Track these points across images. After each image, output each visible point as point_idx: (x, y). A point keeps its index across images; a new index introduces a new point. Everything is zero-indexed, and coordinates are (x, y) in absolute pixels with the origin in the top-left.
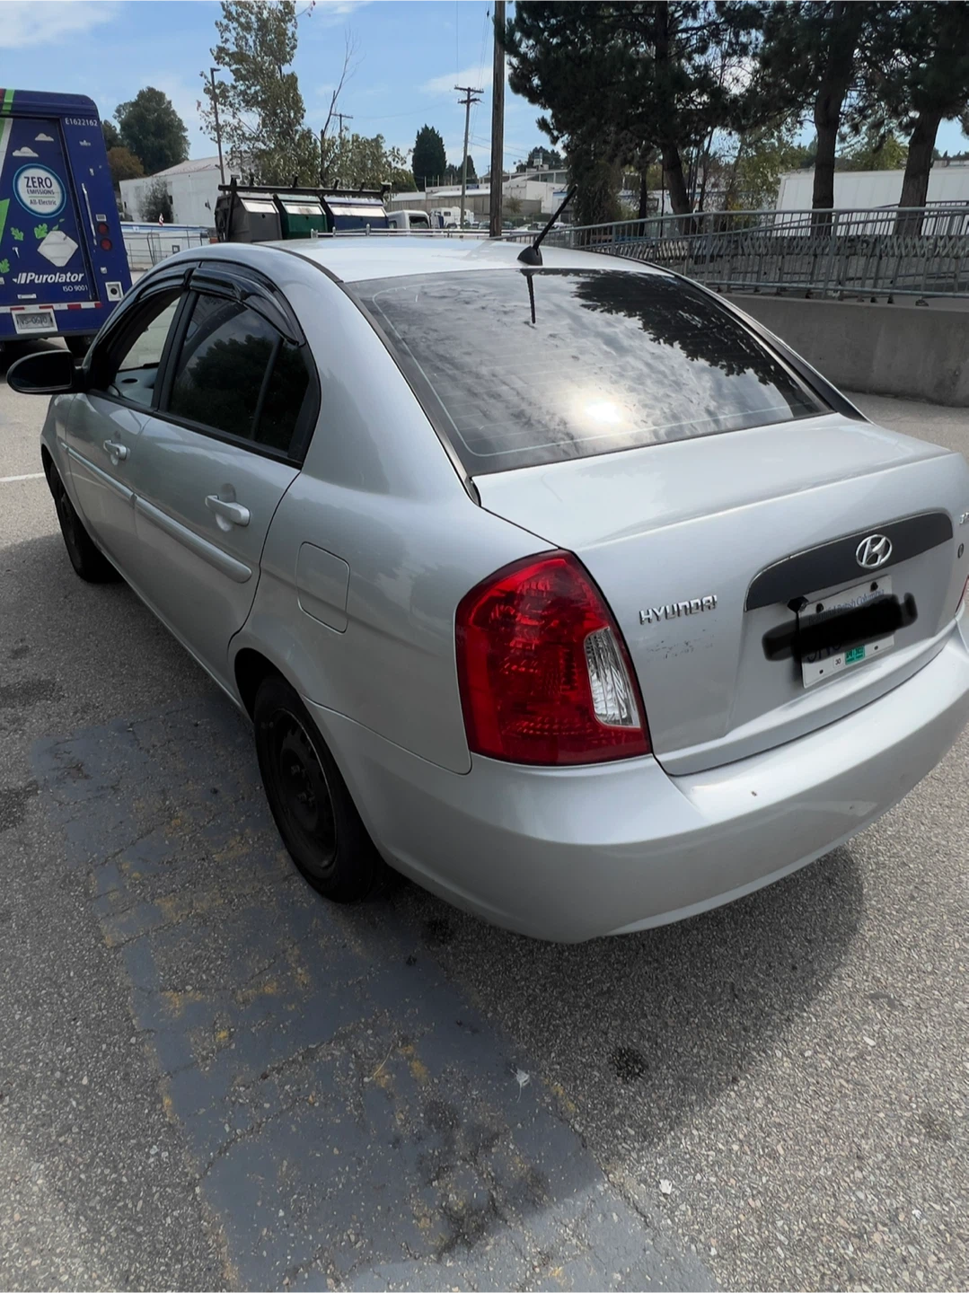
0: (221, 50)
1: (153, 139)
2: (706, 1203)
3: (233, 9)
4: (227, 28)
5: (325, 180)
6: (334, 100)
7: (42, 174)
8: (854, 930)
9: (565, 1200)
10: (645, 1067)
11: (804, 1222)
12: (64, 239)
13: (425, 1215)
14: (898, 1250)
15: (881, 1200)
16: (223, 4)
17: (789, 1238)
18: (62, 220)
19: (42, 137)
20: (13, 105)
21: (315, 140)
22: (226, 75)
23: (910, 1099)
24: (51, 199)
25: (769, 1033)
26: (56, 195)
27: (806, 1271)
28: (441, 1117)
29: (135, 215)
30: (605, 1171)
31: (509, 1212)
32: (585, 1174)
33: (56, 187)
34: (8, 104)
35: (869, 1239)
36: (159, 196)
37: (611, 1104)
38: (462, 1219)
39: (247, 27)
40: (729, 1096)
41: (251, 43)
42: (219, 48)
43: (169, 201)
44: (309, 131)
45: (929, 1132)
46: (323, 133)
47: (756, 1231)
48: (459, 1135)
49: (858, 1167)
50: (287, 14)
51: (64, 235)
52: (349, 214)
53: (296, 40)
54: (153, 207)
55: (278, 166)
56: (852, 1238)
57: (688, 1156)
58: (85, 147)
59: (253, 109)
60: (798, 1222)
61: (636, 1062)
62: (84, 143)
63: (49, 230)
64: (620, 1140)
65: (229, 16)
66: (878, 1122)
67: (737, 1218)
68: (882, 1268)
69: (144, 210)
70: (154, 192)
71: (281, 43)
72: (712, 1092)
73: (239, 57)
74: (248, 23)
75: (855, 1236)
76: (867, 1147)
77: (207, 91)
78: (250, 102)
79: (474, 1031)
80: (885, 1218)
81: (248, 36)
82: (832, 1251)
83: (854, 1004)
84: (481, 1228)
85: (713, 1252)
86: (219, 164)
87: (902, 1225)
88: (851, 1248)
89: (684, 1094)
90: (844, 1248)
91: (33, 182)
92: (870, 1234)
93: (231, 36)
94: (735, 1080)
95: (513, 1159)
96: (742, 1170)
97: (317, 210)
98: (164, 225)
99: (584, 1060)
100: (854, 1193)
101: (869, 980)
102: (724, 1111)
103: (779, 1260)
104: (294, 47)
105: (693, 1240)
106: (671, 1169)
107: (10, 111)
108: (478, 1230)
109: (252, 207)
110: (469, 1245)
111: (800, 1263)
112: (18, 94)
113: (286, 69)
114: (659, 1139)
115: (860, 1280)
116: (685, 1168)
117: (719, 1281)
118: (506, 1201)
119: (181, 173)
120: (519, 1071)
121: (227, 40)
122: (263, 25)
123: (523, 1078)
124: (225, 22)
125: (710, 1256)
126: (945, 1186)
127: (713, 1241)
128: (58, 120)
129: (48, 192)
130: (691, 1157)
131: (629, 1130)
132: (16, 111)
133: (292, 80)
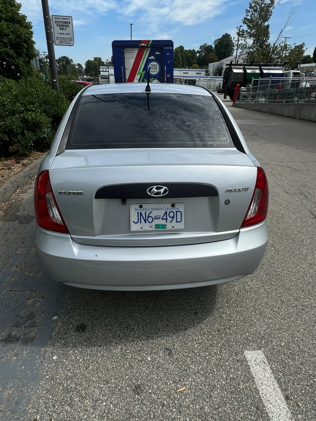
0: (245, 19)
1: (223, 50)
2: (59, 366)
3: (253, 5)
4: (249, 11)
5: (271, 60)
6: (281, 33)
7: (155, 63)
8: (186, 329)
9: (33, 347)
10: (84, 331)
11: (75, 386)
12: (158, 82)
13: (5, 332)
14: (88, 408)
15: (100, 395)
16: (250, 3)
17: (67, 386)
18: (158, 76)
19: (157, 53)
20: (151, 44)
21: (271, 47)
22: (245, 27)
23: (141, 379)
24: (156, 71)
25: (124, 341)
26: (158, 69)
27: (61, 395)
28: (31, 316)
29: (211, 74)
30: (47, 346)
31: (20, 342)
32: (44, 344)
33: (158, 67)
34: (150, 44)
35: (85, 400)
36: (220, 68)
37: (66, 334)
38: (11, 337)
39: (255, 11)
40: (94, 349)
41: (256, 16)
42: (245, 18)
43: (222, 69)
44: (270, 44)
45: (135, 389)
46: (274, 44)
47: (62, 380)
48: (30, 321)
49: (104, 384)
50: (271, 4)
51: (158, 81)
52: (269, 72)
53: (272, 13)
54: (217, 71)
55: (255, 57)
56: (81, 397)
57: (68, 355)
58: (168, 55)
59: (252, 38)
60: (73, 385)
61: (83, 328)
62: (168, 54)
63: (154, 79)
64: (58, 342)
65: (251, 7)
66: (124, 378)
67: (61, 375)
68: (79, 408)
69: (214, 72)
70: (218, 66)
71: (266, 15)
72: (92, 345)
73: (251, 21)
74: (256, 9)
75: (82, 397)
76: (113, 381)
77: (238, 33)
78: (251, 36)
79: (58, 303)
80: (95, 399)
81: (256, 13)
82: (72, 396)
83: (158, 347)
84: (12, 341)
85: (47, 377)
86: (235, 57)
87: (97, 403)
88: (78, 399)
89: (84, 342)
90: (76, 398)
91: (152, 66)
92: (86, 399)
93: (249, 14)
94: (100, 346)
95: (33, 332)
96: (76, 365)
97: (258, 71)
98: (218, 77)
99: (72, 321)
100: (95, 389)
101: (171, 344)
102: (89, 351)
103: (58, 389)
104: (271, 15)
105: (46, 372)
106: (61, 355)
107: (150, 46)
108: (11, 341)
109: (235, 71)
110: (6, 342)
111: (62, 393)
112: (153, 41)
113: (266, 24)
114: (67, 347)
115: (71, 406)
116: (64, 357)
117: (41, 383)
118: (22, 339)
119: (228, 60)
120: (56, 316)
121: (248, 15)
122: (262, 9)
123: (55, 318)
124: (249, 9)
125: (46, 377)
126: (120, 404)
127: (50, 375)
128: (162, 48)
129: (156, 68)
130: (68, 356)
131: (63, 341)
132: (151, 46)
133: (268, 26)
